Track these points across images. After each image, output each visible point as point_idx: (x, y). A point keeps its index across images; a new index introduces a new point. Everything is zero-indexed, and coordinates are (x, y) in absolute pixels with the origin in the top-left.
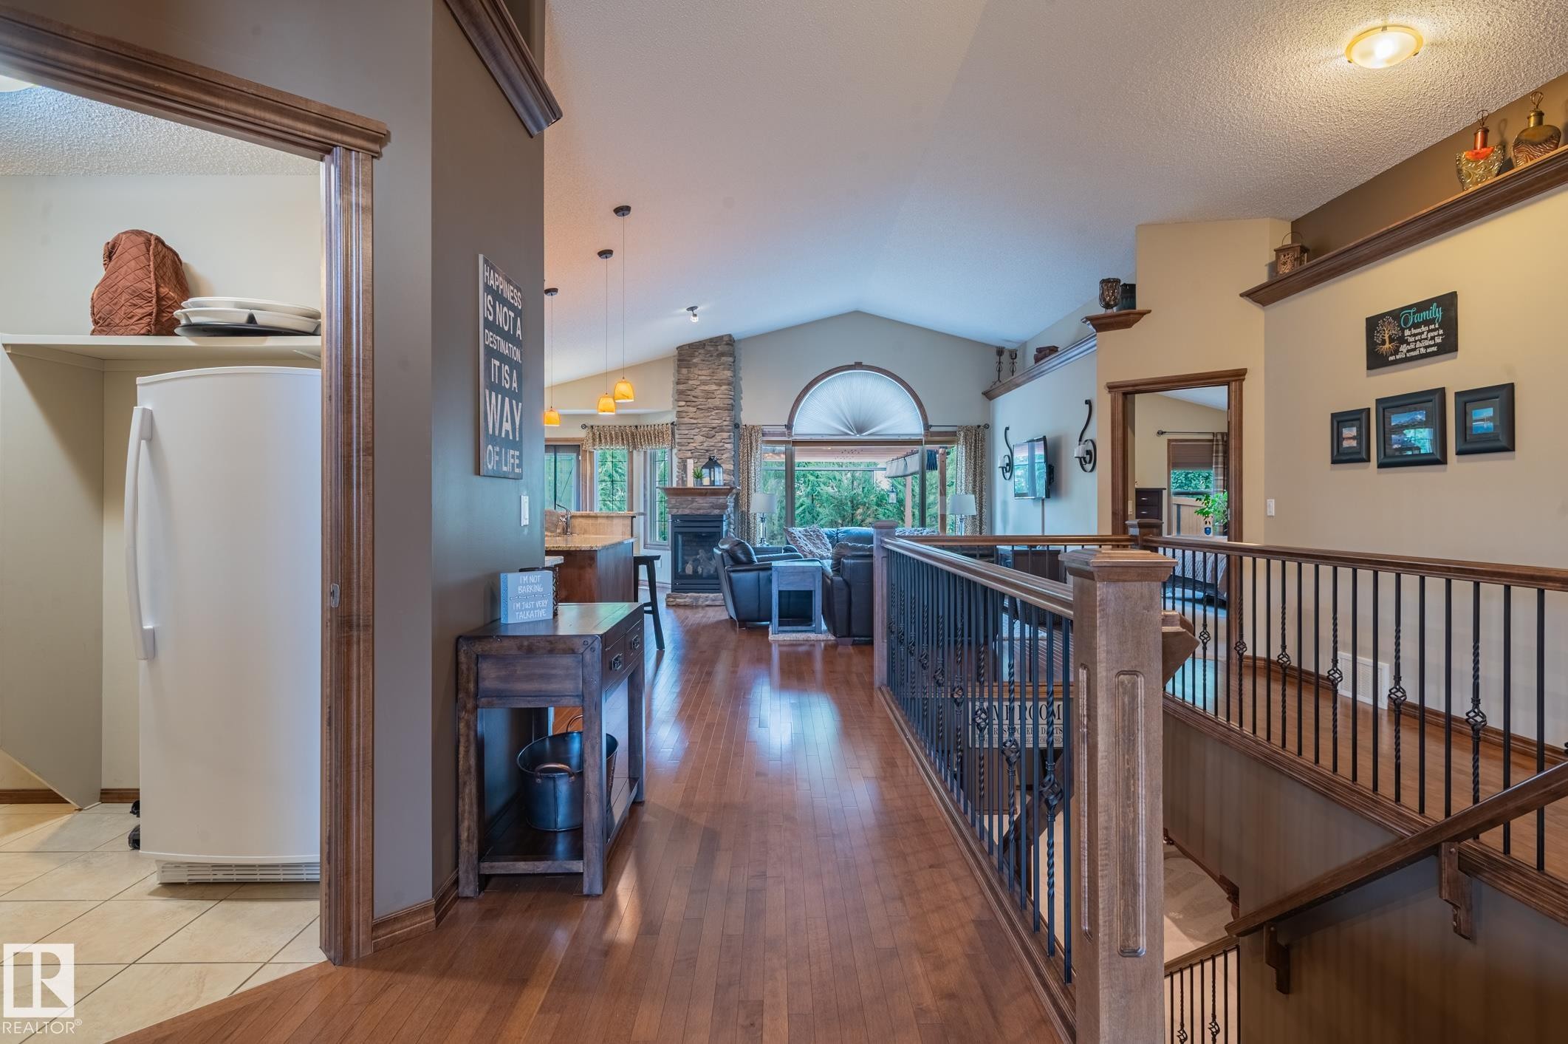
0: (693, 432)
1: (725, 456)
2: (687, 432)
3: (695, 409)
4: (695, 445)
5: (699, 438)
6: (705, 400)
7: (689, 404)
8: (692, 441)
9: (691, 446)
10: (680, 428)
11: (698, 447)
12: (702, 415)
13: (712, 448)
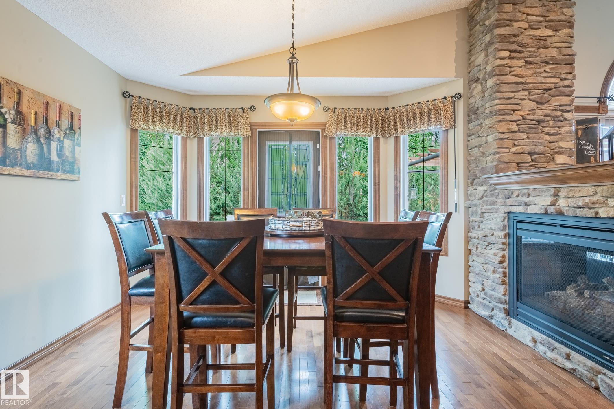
0: (520, 95)
1: (565, 129)
2: (512, 95)
3: (522, 63)
4: (522, 113)
5: (529, 105)
6: (535, 50)
7: (514, 55)
8: (519, 107)
9: (517, 116)
10: (502, 89)
11: (528, 117)
12: (532, 72)
13: (548, 118)
